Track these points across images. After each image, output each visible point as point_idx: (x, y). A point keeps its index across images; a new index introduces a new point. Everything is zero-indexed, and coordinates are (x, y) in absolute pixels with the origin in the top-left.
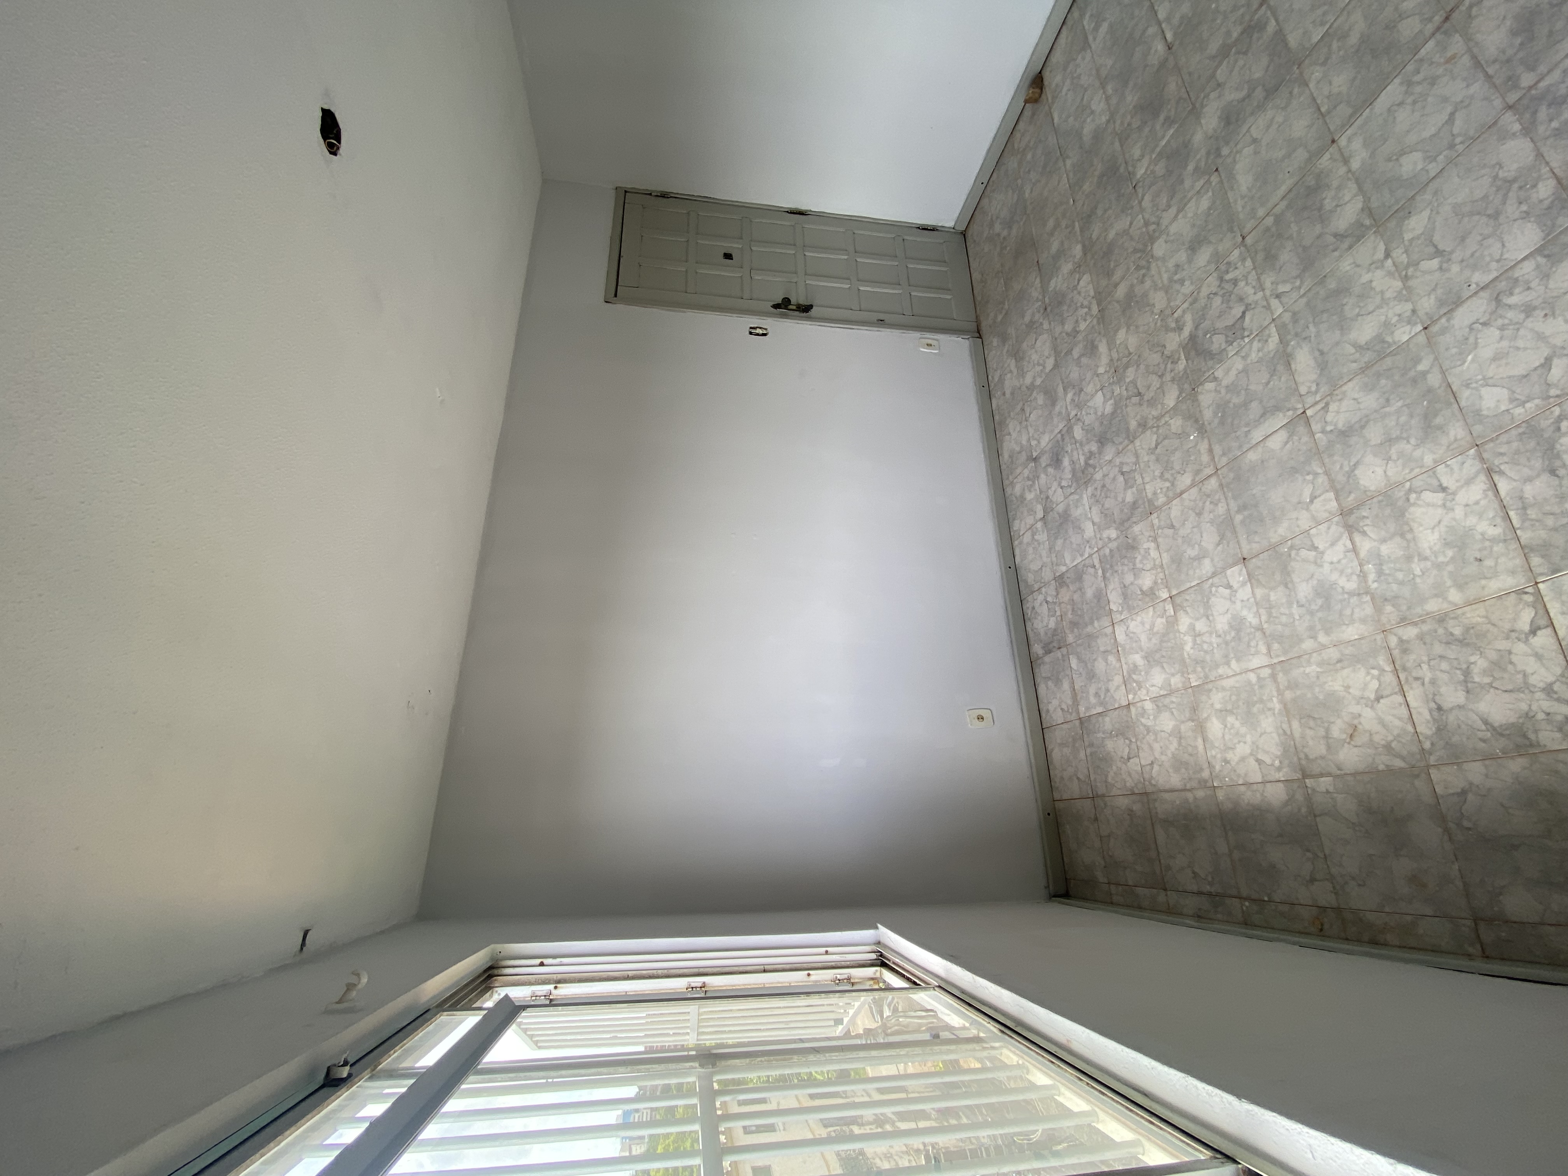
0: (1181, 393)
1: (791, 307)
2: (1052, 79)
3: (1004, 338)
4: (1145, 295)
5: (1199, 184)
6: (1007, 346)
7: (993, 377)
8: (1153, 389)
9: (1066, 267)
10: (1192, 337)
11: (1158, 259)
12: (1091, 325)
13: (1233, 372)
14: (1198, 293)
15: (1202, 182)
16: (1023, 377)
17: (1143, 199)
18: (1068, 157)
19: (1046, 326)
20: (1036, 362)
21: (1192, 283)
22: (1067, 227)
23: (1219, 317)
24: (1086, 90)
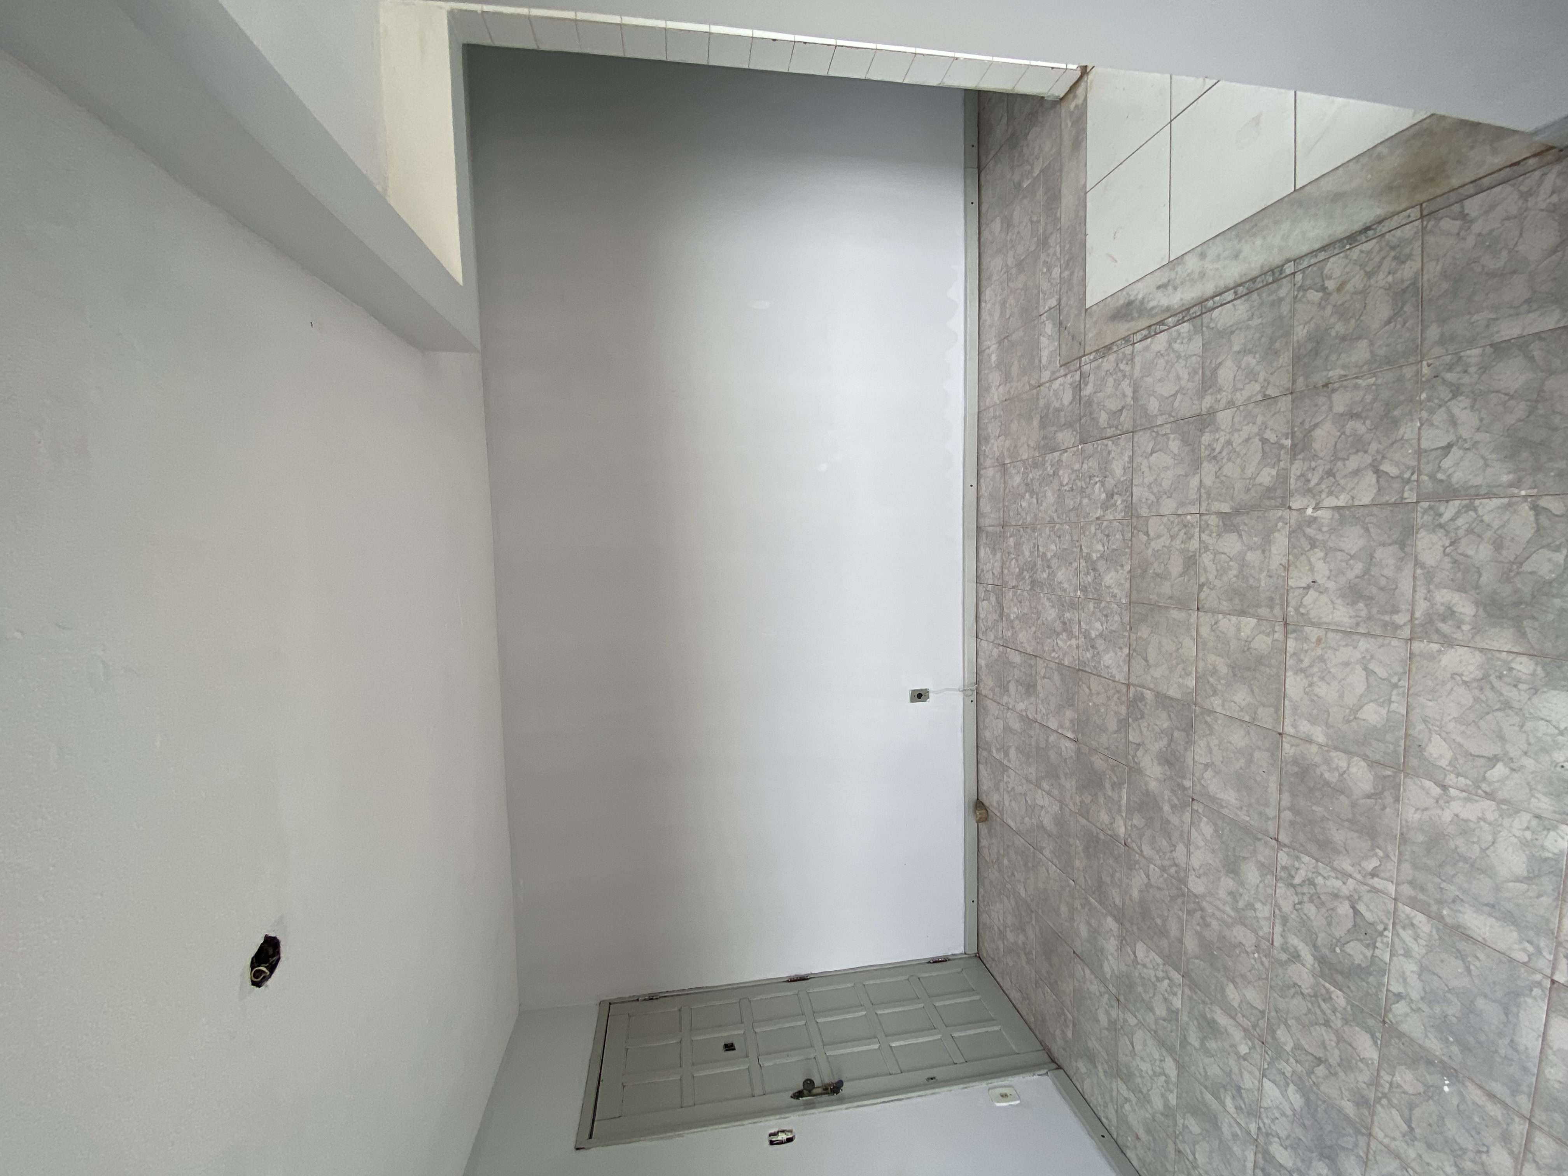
0: (1373, 1036)
1: (815, 1091)
2: (992, 800)
3: (1091, 1059)
4: (1222, 938)
5: (1187, 817)
6: (1100, 1067)
7: (1107, 1118)
8: (1332, 1045)
9: (1111, 945)
10: (1321, 960)
11: (1204, 896)
12: (1185, 997)
13: (1413, 979)
14: (1280, 909)
15: (1188, 815)
16: (1149, 1102)
17: (1141, 851)
18: (1044, 848)
19: (1132, 1021)
20: (1150, 1073)
21: (1264, 904)
22: (1083, 907)
23: (1329, 924)
24: (1025, 795)
